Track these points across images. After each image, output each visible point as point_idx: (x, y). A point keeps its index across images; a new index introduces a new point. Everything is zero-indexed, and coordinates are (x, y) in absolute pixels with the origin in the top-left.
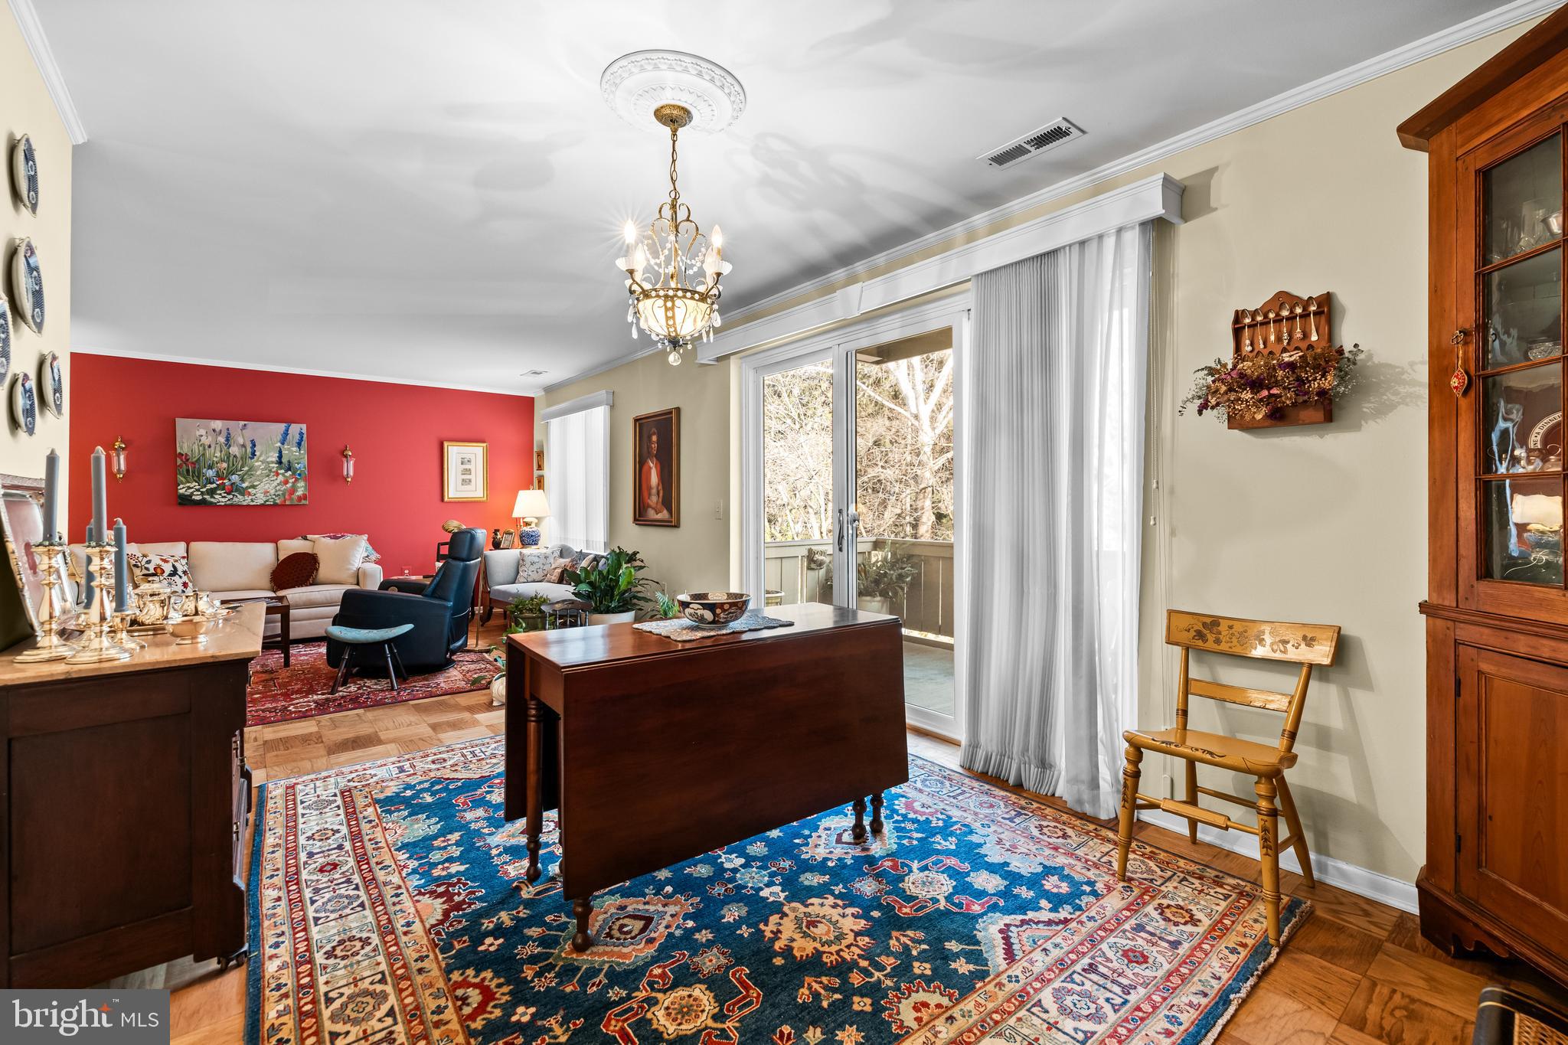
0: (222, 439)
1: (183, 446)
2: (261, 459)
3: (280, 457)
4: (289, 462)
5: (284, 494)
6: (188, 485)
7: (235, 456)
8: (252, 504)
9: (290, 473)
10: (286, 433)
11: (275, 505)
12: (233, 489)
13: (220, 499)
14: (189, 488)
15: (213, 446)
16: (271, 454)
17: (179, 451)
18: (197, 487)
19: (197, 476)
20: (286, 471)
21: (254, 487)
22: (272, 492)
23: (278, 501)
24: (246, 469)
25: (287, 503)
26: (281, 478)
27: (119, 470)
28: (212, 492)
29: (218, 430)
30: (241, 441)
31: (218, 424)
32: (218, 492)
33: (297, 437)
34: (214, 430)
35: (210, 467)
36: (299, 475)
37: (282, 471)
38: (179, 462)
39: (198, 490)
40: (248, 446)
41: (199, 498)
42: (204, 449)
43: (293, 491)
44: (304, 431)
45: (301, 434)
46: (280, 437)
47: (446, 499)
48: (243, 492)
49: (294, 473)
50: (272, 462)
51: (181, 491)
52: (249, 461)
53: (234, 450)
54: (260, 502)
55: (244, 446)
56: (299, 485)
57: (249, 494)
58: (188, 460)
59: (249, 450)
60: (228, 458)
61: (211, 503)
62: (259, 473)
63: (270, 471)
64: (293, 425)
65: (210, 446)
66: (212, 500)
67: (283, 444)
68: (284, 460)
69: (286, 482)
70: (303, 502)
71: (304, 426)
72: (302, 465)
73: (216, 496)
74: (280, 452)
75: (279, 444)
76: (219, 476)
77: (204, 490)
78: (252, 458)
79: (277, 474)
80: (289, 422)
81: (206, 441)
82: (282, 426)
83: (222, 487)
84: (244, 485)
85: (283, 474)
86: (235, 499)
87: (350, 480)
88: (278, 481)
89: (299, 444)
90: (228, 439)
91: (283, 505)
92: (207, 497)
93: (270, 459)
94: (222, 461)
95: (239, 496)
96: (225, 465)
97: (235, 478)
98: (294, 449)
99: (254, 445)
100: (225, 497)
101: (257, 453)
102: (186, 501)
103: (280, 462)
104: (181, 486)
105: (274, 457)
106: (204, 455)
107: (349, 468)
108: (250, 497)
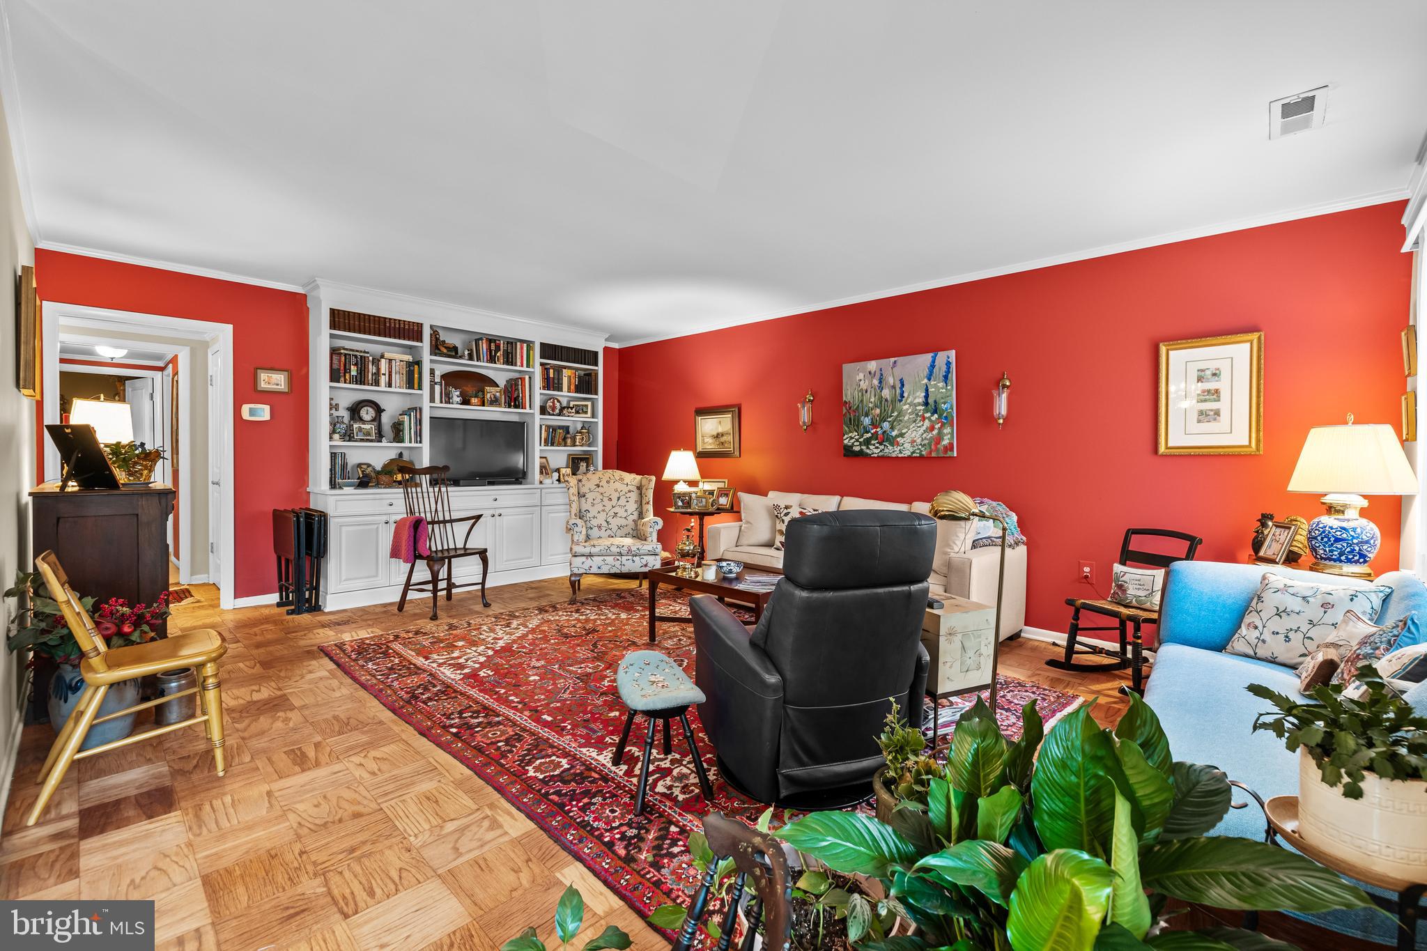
0: (876, 382)
1: (849, 394)
2: (909, 401)
3: (927, 397)
4: (935, 402)
5: (930, 444)
6: (850, 435)
7: (886, 400)
8: (900, 455)
9: (936, 416)
10: (933, 366)
11: (921, 457)
12: (886, 439)
13: (874, 450)
14: (851, 438)
15: (869, 392)
16: (918, 394)
17: (844, 399)
18: (857, 437)
19: (856, 424)
20: (933, 414)
21: (902, 435)
22: (919, 441)
23: (924, 453)
24: (895, 414)
25: (934, 455)
26: (927, 423)
27: (804, 422)
28: (867, 442)
29: (873, 372)
30: (891, 381)
31: (872, 365)
32: (873, 442)
33: (944, 368)
34: (870, 373)
35: (867, 415)
36: (946, 418)
37: (928, 415)
38: (844, 411)
39: (857, 440)
40: (898, 385)
41: (857, 449)
42: (862, 395)
43: (939, 439)
44: (953, 359)
45: (948, 364)
46: (926, 372)
47: (1162, 449)
48: (893, 441)
49: (940, 417)
50: (919, 404)
51: (846, 442)
52: (898, 405)
53: (886, 393)
54: (907, 453)
55: (894, 387)
56: (945, 431)
57: (898, 444)
58: (850, 408)
59: (898, 391)
60: (881, 403)
61: (867, 454)
62: (906, 418)
63: (917, 415)
64: (940, 354)
65: (866, 392)
66: (868, 451)
67: (929, 379)
68: (931, 401)
69: (932, 428)
70: (949, 454)
71: (953, 353)
72: (950, 404)
73: (871, 447)
74: (927, 390)
75: (926, 381)
76: (874, 425)
77: (861, 440)
78: (900, 401)
79: (924, 419)
80: (935, 349)
81: (864, 385)
82: (929, 356)
83: (875, 436)
84: (894, 434)
85: (929, 418)
86: (886, 450)
87: (1001, 421)
88: (924, 428)
89: (946, 378)
90: (880, 382)
91: (929, 458)
92: (864, 447)
93: (917, 401)
94: (876, 406)
95: (890, 447)
96: (878, 411)
97: (886, 425)
98: (941, 385)
99: (903, 385)
100: (877, 448)
101: (906, 395)
102: (848, 452)
103: (926, 404)
104: (846, 436)
105: (920, 398)
106: (862, 401)
107: (1001, 405)
108: (899, 448)
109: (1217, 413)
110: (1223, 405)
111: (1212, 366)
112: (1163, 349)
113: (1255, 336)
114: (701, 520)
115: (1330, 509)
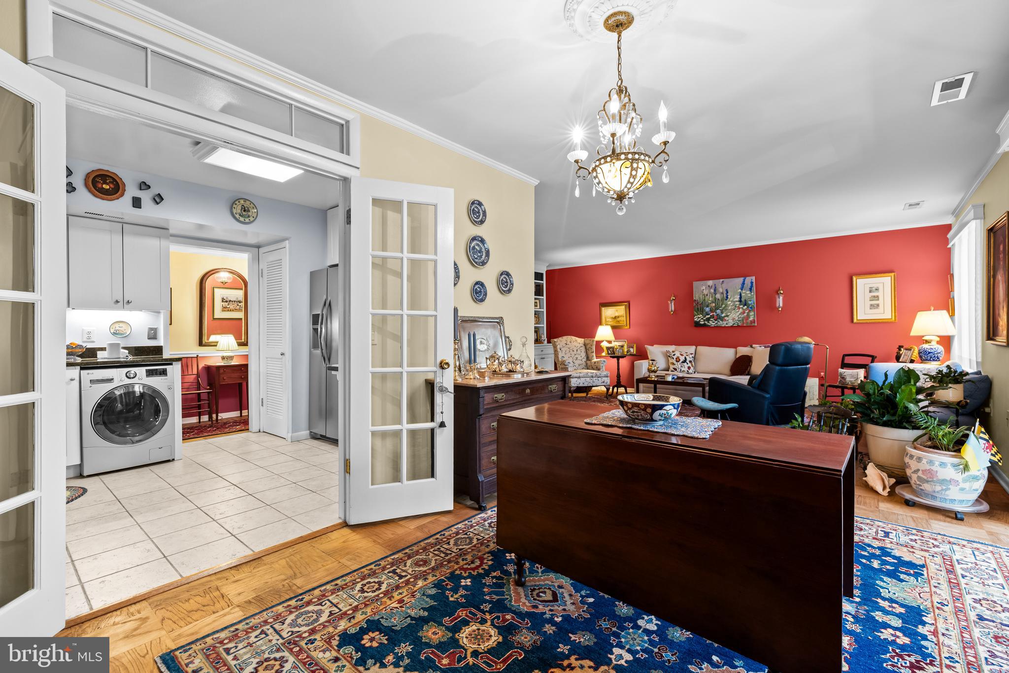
0: (712, 291)
1: (696, 297)
2: (731, 300)
3: (741, 298)
4: (745, 300)
5: (743, 320)
6: (698, 316)
7: (718, 299)
8: (727, 326)
9: (746, 307)
10: (743, 283)
11: (738, 326)
12: (719, 318)
13: (712, 323)
14: (699, 318)
15: (708, 295)
16: (736, 297)
17: (694, 298)
18: (702, 317)
19: (701, 311)
20: (744, 306)
21: (727, 316)
22: (737, 318)
23: (740, 324)
24: (724, 306)
25: (745, 325)
26: (741, 310)
27: (672, 310)
28: (708, 320)
29: (710, 286)
30: (721, 290)
31: (710, 283)
32: (711, 319)
33: (750, 285)
34: (709, 286)
35: (707, 306)
36: (751, 308)
37: (742, 306)
38: (694, 304)
39: (702, 319)
40: (725, 292)
41: (702, 323)
42: (705, 297)
43: (748, 316)
44: (754, 281)
45: (752, 283)
46: (740, 286)
47: (855, 321)
48: (722, 319)
49: (748, 307)
50: (737, 301)
51: (696, 320)
52: (725, 301)
53: (718, 296)
54: (730, 325)
55: (722, 293)
56: (751, 314)
57: (725, 320)
58: (698, 303)
59: (725, 295)
60: (715, 301)
61: (708, 325)
62: (730, 308)
63: (736, 306)
64: (747, 278)
65: (707, 295)
66: (708, 324)
67: (742, 290)
68: (743, 300)
69: (744, 313)
70: (753, 324)
71: (754, 278)
72: (753, 302)
73: (710, 322)
74: (741, 295)
75: (740, 290)
76: (711, 311)
77: (705, 318)
78: (726, 300)
79: (739, 308)
80: (745, 276)
81: (705, 292)
82: (741, 279)
83: (712, 317)
84: (723, 315)
85: (742, 308)
86: (719, 323)
87: (780, 309)
88: (740, 312)
89: (751, 289)
90: (715, 291)
91: (742, 327)
92: (706, 322)
93: (735, 300)
94: (713, 302)
95: (720, 321)
96: (714, 305)
97: (718, 311)
98: (748, 292)
99: (727, 292)
100: (714, 322)
101: (729, 297)
102: (697, 325)
103: (740, 301)
104: (696, 317)
105: (737, 298)
106: (704, 300)
107: (780, 301)
108: (726, 322)
109: (878, 305)
110: (880, 302)
111: (875, 286)
112: (854, 278)
113: (892, 274)
114: (618, 360)
115: (927, 342)
